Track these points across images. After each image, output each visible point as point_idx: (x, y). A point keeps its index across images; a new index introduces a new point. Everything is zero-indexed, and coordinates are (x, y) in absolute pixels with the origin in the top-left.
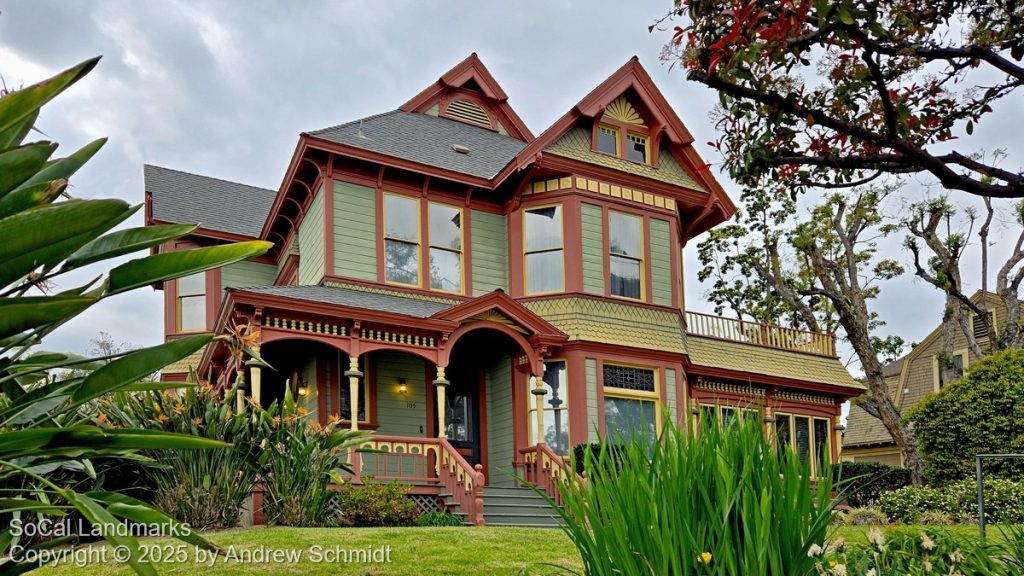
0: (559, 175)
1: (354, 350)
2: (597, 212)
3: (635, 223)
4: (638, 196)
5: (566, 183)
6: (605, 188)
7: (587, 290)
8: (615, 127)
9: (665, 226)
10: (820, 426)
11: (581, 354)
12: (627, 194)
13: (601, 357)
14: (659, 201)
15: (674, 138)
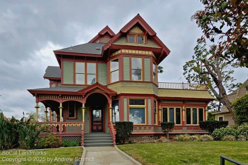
0: (118, 50)
1: (61, 102)
2: (128, 58)
3: (140, 60)
4: (140, 52)
5: (119, 52)
6: (130, 52)
7: (125, 80)
8: (134, 35)
9: (149, 59)
10: (201, 111)
11: (122, 97)
12: (137, 52)
13: (128, 97)
14: (147, 53)
15: (151, 34)
